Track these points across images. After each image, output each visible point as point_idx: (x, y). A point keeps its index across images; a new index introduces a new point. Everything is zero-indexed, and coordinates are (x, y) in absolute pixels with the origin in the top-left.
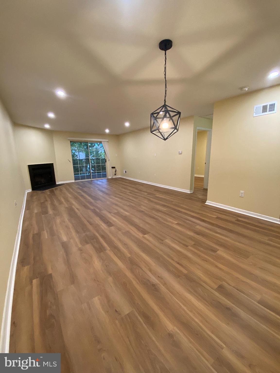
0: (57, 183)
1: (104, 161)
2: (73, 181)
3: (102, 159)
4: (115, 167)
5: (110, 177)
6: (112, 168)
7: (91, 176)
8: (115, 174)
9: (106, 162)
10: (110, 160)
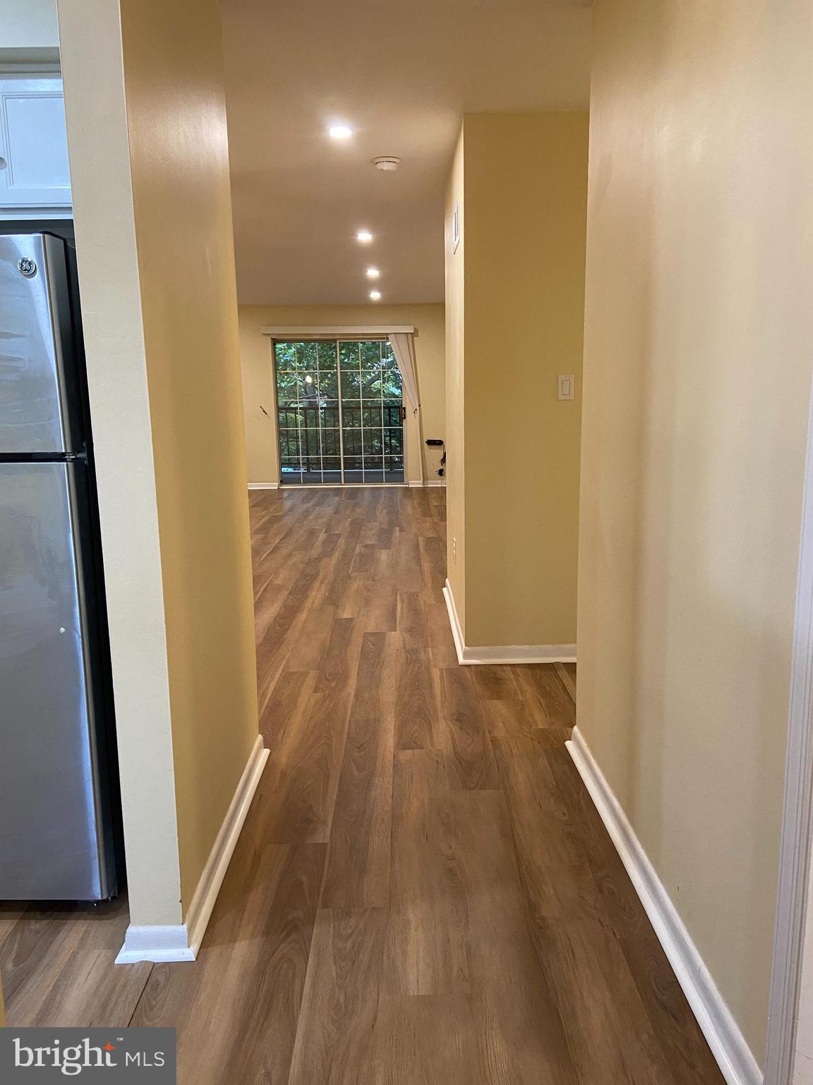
1: (395, 411)
2: (274, 486)
3: (388, 407)
4: (440, 443)
5: (415, 483)
6: (430, 443)
7: (342, 473)
8: (441, 472)
9: (405, 418)
10: (418, 410)
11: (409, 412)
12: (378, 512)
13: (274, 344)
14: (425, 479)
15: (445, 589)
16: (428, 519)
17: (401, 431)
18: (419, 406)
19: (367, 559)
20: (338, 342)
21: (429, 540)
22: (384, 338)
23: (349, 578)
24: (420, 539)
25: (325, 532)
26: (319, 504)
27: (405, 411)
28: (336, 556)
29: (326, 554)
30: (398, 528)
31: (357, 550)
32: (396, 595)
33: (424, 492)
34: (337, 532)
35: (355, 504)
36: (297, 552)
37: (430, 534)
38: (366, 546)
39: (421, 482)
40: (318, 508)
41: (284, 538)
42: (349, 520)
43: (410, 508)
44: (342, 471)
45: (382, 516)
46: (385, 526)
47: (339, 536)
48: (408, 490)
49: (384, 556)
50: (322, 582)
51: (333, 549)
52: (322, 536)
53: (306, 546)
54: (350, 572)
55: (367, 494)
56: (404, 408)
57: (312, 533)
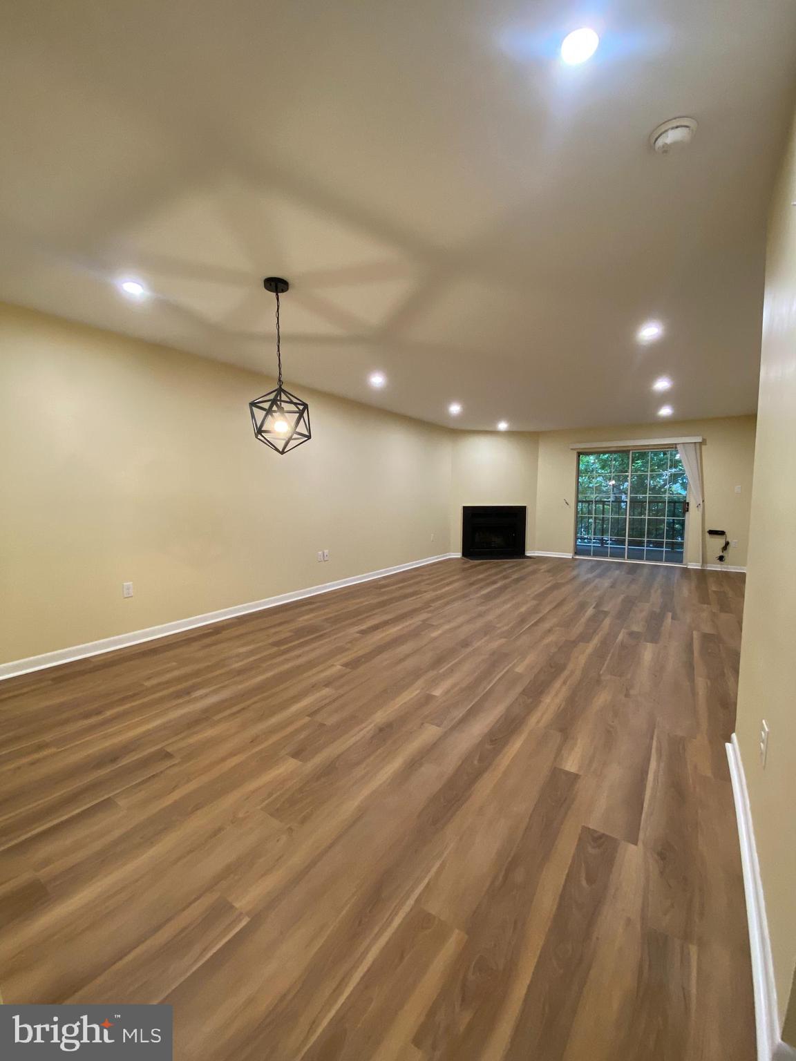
0: (528, 554)
1: (680, 507)
2: (569, 556)
3: (673, 502)
4: (722, 533)
5: (694, 565)
6: (712, 532)
7: (626, 549)
8: (721, 558)
9: (688, 511)
10: (702, 505)
11: (692, 507)
12: (652, 591)
13: (579, 456)
14: (704, 562)
15: (728, 745)
16: (705, 606)
17: (684, 521)
18: (703, 501)
19: (628, 654)
20: (631, 452)
21: (706, 637)
22: (673, 448)
23: (598, 682)
24: (695, 633)
25: (594, 608)
26: (600, 576)
27: (688, 505)
28: (596, 641)
29: (585, 638)
30: (670, 614)
31: (620, 637)
32: (652, 738)
33: (702, 575)
34: (606, 609)
35: (633, 579)
36: (558, 628)
37: (707, 629)
38: (631, 634)
39: (700, 564)
40: (597, 580)
41: (554, 608)
42: (622, 597)
43: (686, 591)
44: (626, 547)
45: (656, 597)
46: (657, 610)
47: (606, 613)
48: (686, 570)
49: (648, 653)
50: (565, 683)
51: (595, 632)
52: (590, 611)
53: (568, 623)
54: (601, 672)
55: (646, 571)
56: (688, 503)
57: (582, 606)
